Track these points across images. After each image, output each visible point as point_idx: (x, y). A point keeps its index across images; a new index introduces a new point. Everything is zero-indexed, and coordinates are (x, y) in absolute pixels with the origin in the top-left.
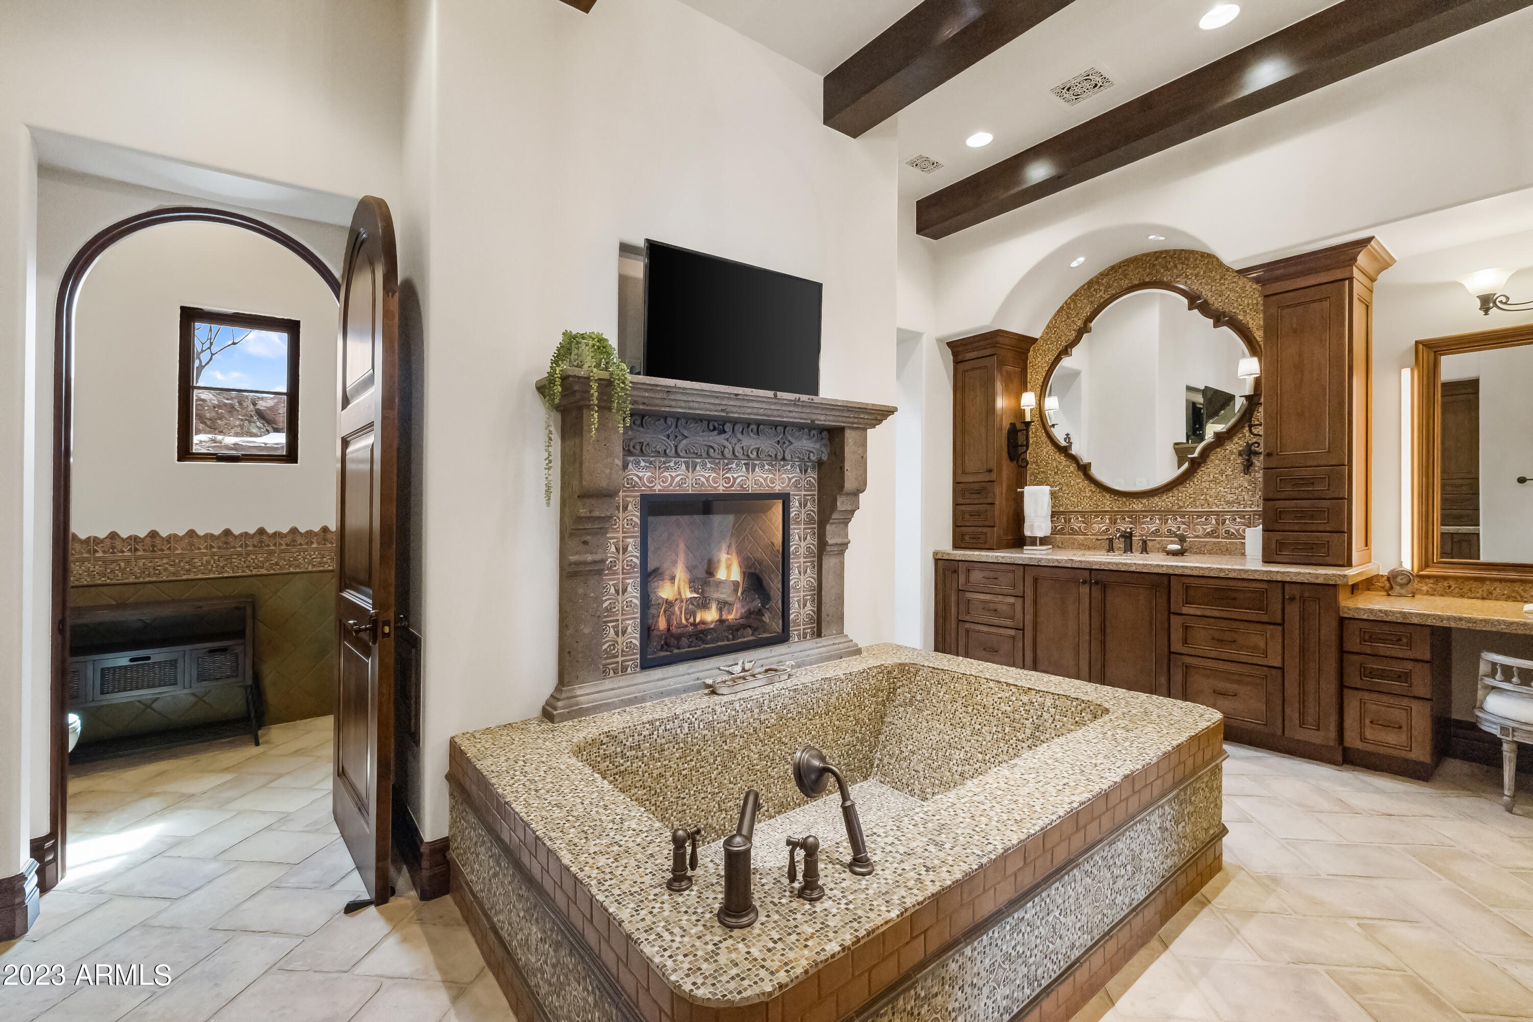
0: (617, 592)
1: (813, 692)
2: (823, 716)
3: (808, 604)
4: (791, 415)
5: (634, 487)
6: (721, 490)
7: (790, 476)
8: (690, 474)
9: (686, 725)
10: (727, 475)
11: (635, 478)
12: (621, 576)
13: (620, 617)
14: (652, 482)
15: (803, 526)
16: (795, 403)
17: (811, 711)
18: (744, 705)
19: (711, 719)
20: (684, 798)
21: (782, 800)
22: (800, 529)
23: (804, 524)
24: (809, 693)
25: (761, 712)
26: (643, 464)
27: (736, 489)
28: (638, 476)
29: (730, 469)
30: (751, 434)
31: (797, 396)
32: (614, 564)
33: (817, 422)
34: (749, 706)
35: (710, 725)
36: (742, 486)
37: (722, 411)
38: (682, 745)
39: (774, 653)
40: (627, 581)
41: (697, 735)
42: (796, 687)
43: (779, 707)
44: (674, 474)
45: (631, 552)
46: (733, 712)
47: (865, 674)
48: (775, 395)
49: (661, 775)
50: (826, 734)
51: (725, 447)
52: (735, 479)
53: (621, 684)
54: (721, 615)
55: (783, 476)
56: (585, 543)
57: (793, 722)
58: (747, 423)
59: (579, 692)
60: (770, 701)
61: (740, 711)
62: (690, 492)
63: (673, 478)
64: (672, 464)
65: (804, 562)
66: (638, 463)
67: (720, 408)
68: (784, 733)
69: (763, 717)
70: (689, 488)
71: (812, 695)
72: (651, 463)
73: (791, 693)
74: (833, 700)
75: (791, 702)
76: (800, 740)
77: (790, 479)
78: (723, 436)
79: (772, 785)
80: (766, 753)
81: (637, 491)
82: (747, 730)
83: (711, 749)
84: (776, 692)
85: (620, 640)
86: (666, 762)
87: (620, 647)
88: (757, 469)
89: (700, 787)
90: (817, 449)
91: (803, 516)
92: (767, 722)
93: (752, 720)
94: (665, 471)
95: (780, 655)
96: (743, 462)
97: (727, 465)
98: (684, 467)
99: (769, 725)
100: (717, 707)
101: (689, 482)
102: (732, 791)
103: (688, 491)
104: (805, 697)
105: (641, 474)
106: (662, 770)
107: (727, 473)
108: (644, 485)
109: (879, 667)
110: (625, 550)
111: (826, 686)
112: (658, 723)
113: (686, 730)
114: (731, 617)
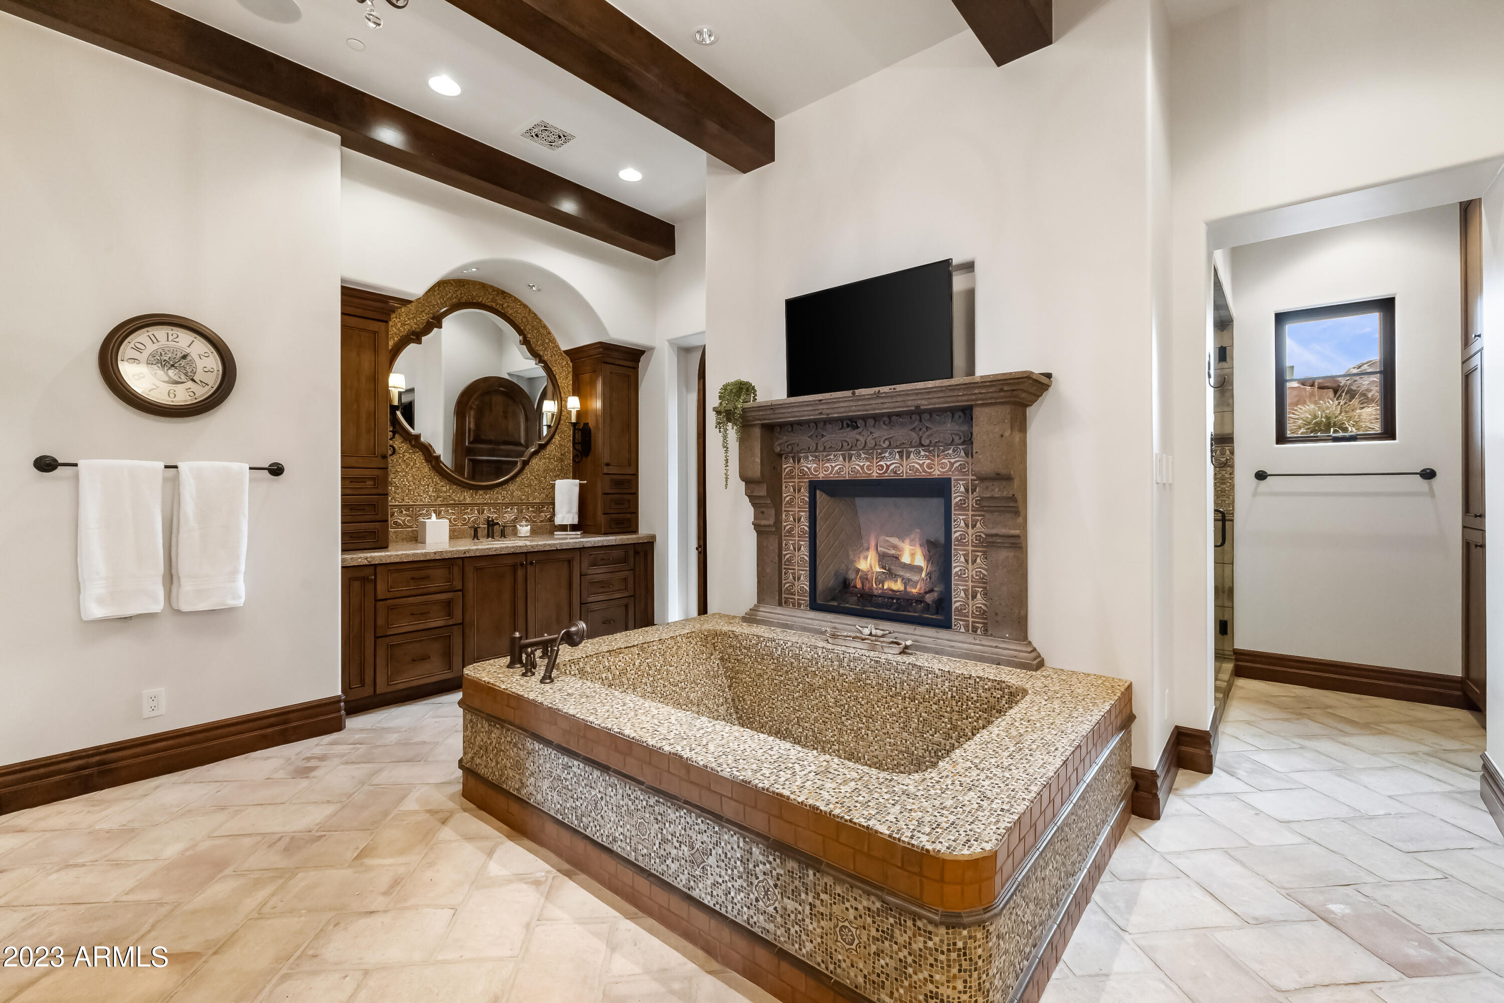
0: (795, 549)
1: (896, 670)
2: (907, 699)
3: (979, 596)
4: (886, 406)
5: (804, 475)
6: (875, 476)
7: (952, 461)
8: (847, 464)
9: (780, 649)
10: (881, 463)
11: (806, 469)
12: (797, 539)
13: (796, 568)
14: (817, 471)
15: (970, 513)
16: (878, 395)
17: (893, 689)
18: (826, 653)
19: (798, 652)
20: (773, 699)
21: (853, 751)
22: (967, 515)
23: (972, 511)
24: (893, 671)
25: (840, 666)
26: (810, 458)
27: (889, 475)
28: (807, 467)
29: (883, 458)
30: (884, 427)
31: (877, 389)
32: (792, 529)
33: (922, 407)
34: (830, 656)
35: (796, 657)
36: (895, 473)
37: (821, 414)
38: (775, 661)
39: (917, 632)
40: (801, 543)
41: (786, 659)
42: (878, 659)
43: (858, 669)
44: (833, 465)
45: (803, 522)
46: (816, 656)
47: (972, 682)
48: (854, 393)
49: (760, 675)
50: (909, 719)
51: (857, 440)
52: (888, 467)
53: (785, 613)
54: (905, 588)
55: (943, 461)
56: (763, 512)
57: (872, 690)
58: (876, 418)
59: (761, 609)
60: (850, 661)
61: (822, 657)
62: (847, 478)
63: (833, 468)
64: (832, 457)
65: (973, 551)
66: (807, 458)
67: (817, 412)
68: (861, 695)
69: (841, 671)
70: (846, 475)
71: (896, 675)
72: (816, 457)
73: (873, 662)
74: (922, 689)
75: (871, 670)
76: (878, 709)
77: (952, 464)
78: (856, 431)
79: (844, 733)
80: (842, 703)
81: (807, 478)
82: (826, 675)
83: (796, 675)
84: (857, 655)
85: (796, 583)
86: (765, 668)
87: (796, 588)
88: (912, 456)
89: (785, 698)
90: (963, 432)
91: (971, 502)
92: (845, 677)
93: (831, 669)
94: (826, 463)
95: (921, 636)
96: (896, 450)
97: (880, 454)
98: (841, 458)
99: (847, 680)
100: (803, 646)
101: (846, 470)
102: (809, 716)
103: (845, 477)
104: (887, 672)
105: (809, 466)
106: (761, 672)
107: (880, 461)
108: (812, 473)
109: (999, 682)
110: (799, 520)
111: (914, 672)
112: (762, 639)
113: (779, 653)
114: (914, 591)
